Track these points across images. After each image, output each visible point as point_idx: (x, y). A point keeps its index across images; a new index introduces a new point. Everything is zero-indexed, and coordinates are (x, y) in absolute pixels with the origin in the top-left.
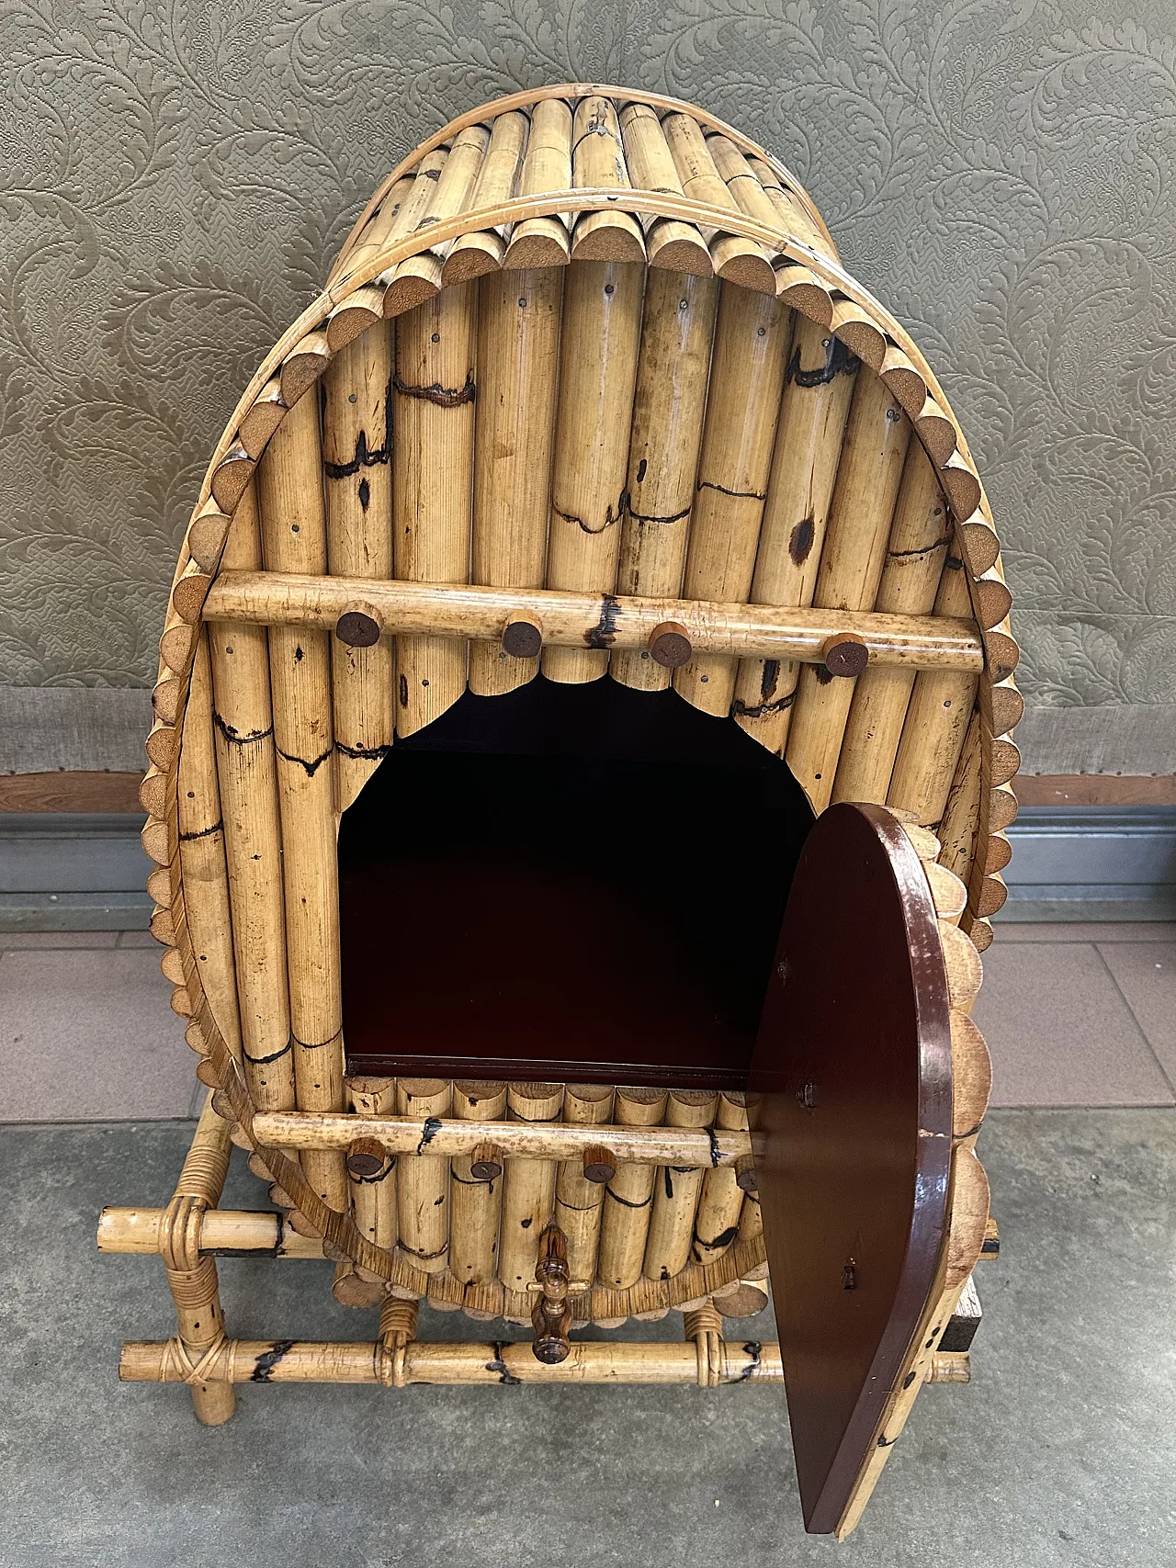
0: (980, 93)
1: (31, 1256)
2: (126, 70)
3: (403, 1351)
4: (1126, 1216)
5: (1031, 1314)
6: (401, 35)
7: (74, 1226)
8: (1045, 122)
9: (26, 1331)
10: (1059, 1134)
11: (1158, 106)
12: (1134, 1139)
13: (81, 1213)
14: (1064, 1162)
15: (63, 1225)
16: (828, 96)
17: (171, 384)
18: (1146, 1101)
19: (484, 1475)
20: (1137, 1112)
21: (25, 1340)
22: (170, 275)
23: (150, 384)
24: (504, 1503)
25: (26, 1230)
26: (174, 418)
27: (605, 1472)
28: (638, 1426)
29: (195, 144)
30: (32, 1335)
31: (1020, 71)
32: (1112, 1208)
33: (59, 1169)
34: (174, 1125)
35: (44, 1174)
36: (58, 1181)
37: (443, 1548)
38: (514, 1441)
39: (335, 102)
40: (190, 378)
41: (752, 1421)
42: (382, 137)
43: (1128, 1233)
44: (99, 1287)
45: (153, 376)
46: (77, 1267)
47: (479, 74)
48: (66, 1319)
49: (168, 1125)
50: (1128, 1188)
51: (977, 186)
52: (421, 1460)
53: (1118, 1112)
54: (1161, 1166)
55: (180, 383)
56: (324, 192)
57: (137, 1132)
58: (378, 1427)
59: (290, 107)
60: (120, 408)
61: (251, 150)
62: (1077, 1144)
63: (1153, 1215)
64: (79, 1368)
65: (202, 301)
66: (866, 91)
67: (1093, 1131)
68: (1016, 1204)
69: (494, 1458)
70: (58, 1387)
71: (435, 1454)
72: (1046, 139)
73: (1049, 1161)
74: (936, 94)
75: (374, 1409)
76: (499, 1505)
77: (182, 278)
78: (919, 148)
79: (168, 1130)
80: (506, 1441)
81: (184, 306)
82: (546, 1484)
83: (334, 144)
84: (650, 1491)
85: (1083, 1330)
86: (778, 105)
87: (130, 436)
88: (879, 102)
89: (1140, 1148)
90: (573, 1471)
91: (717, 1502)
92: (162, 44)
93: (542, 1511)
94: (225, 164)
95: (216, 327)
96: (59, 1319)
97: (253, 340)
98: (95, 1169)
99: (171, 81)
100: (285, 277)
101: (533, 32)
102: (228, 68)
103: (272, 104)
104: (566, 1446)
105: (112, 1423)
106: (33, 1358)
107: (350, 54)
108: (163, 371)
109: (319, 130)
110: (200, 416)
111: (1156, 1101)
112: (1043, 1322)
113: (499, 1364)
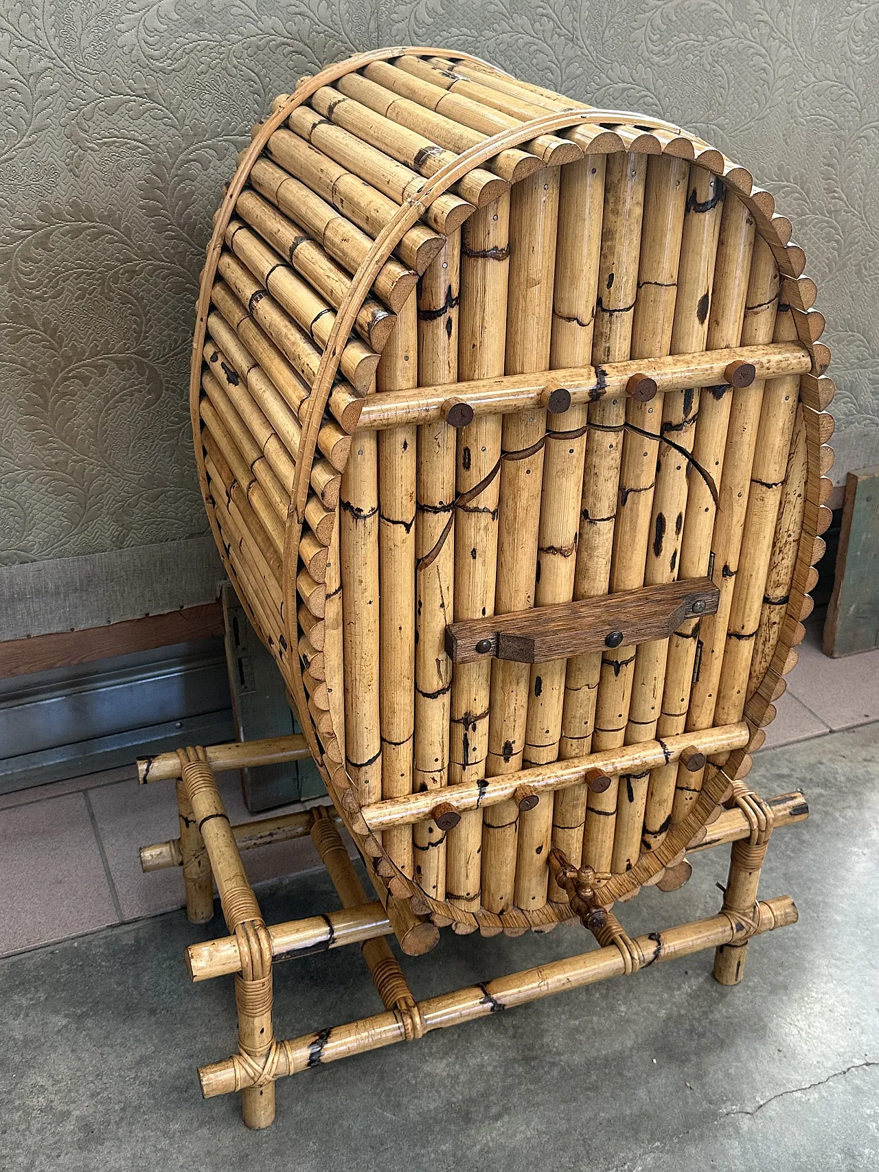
0: (612, 31)
2: (8, 58)
3: (416, 1008)
4: (830, 809)
6: (219, 17)
7: (65, 1026)
8: (654, 48)
9: (69, 1112)
10: (763, 769)
11: (720, 32)
12: (813, 760)
13: (66, 1016)
14: (775, 785)
15: (56, 1029)
16: (517, 41)
17: (51, 303)
18: (810, 734)
19: (485, 1095)
20: (807, 743)
21: (73, 1119)
22: (48, 215)
23: (35, 304)
24: (510, 1108)
25: (25, 1042)
26: (55, 330)
27: (569, 1067)
28: (577, 1030)
29: (66, 110)
30: (76, 1113)
31: (635, 15)
32: (819, 807)
33: (27, 991)
34: (108, 932)
35: (16, 997)
36: (31, 999)
37: (482, 1150)
38: (496, 1067)
39: (173, 70)
40: (67, 296)
41: (652, 1003)
42: (210, 93)
43: (836, 820)
44: (113, 1062)
45: (37, 297)
46: (85, 1055)
47: (279, 42)
48: (98, 1094)
49: (104, 933)
50: (822, 791)
51: (617, 95)
52: (434, 1100)
53: (795, 746)
54: (837, 773)
55: (60, 301)
56: (168, 139)
57: (79, 945)
58: (391, 1089)
59: (139, 76)
60: (10, 327)
61: (110, 111)
62: (778, 772)
63: (846, 804)
64: (130, 1124)
65: (76, 233)
66: (541, 36)
67: (785, 762)
69: (487, 1081)
70: (121, 1141)
71: (443, 1093)
72: (656, 59)
73: (765, 788)
74: (585, 35)
75: (382, 1078)
76: (506, 1110)
77: (59, 216)
78: (578, 72)
79: (106, 937)
80: (490, 1069)
81: (60, 238)
82: (531, 1087)
83: (174, 101)
84: (606, 1068)
86: (485, 50)
87: (18, 349)
88: (550, 42)
89: (819, 765)
90: (547, 1073)
91: (655, 1061)
92: (36, 35)
93: (538, 1105)
94: (90, 123)
95: (88, 252)
96: (92, 1096)
97: (118, 260)
98: (58, 981)
99: (45, 63)
100: (141, 207)
101: (315, 9)
102: (90, 50)
103: (125, 75)
104: (534, 1058)
105: (180, 1152)
106: (87, 1128)
107: (183, 34)
108: (45, 293)
109: (162, 91)
110: (76, 325)
111: (817, 733)
112: (809, 888)
113: (488, 998)
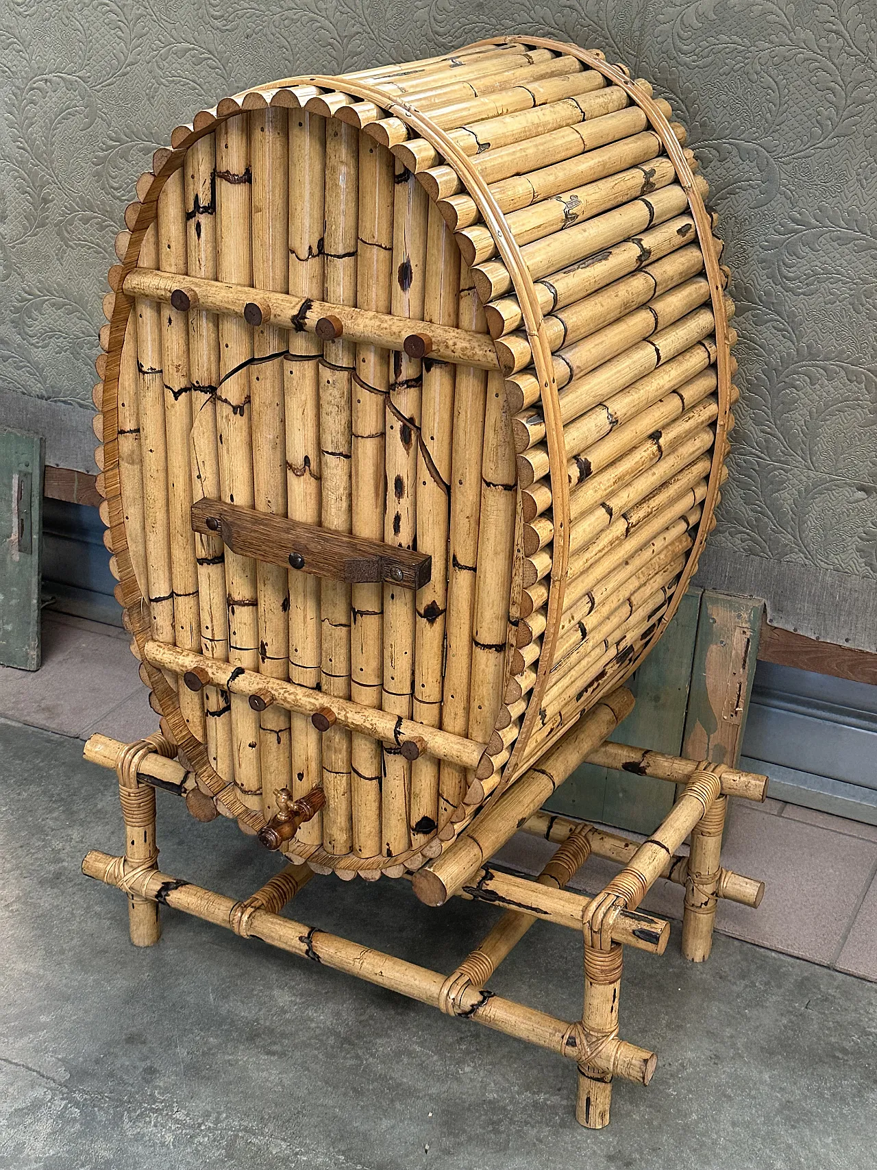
1: (92, 825)
2: (332, 21)
3: (253, 910)
5: (788, 1118)
16: (796, 55)
19: (283, 1035)
24: (285, 1055)
25: (99, 811)
27: (366, 1067)
30: (65, 864)
37: (229, 1061)
38: (318, 1027)
41: (495, 1084)
47: (546, 31)
52: (250, 1012)
58: (236, 985)
64: (81, 890)
66: (826, 53)
68: (844, 1051)
69: (298, 1030)
70: (63, 894)
76: (282, 1055)
80: (313, 1025)
82: (320, 1056)
84: (389, 1089)
85: (826, 1146)
86: (756, 61)
88: (836, 61)
90: (345, 1058)
91: (430, 1115)
92: (355, 5)
93: (308, 1069)
99: (356, 28)
102: (392, 21)
104: (350, 1043)
105: (79, 923)
106: (58, 876)
107: (465, 15)
112: (793, 1127)
113: (308, 940)
